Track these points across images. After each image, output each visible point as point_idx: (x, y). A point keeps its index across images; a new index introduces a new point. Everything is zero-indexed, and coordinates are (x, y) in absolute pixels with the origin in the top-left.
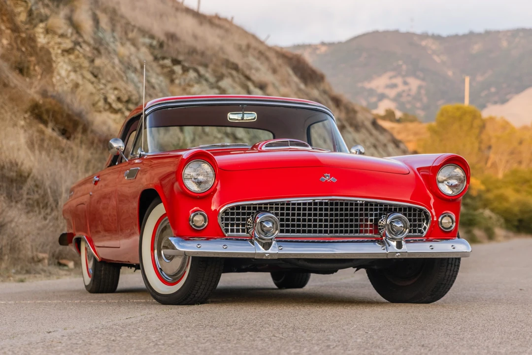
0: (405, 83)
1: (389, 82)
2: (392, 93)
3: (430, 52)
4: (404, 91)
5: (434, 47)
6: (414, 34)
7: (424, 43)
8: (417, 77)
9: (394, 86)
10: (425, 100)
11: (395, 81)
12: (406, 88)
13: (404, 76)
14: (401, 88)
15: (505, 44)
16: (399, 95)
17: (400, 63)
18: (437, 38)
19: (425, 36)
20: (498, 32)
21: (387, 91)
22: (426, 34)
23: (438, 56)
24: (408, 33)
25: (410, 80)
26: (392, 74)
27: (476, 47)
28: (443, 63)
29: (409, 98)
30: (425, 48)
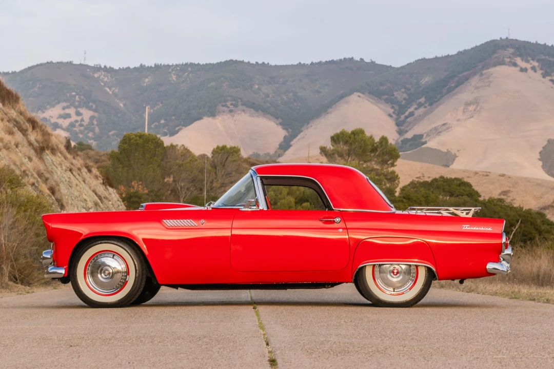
0: (78, 114)
1: (62, 112)
2: (65, 123)
3: (102, 84)
4: (76, 121)
5: (106, 79)
6: (87, 66)
7: (96, 75)
8: (90, 108)
9: (68, 116)
10: (97, 130)
11: (67, 111)
12: (79, 118)
13: (76, 107)
14: (74, 118)
15: (174, 78)
16: (72, 125)
17: (74, 94)
18: (109, 70)
19: (97, 69)
20: (168, 66)
21: (60, 121)
22: (98, 66)
23: (110, 88)
24: (81, 65)
25: (83, 111)
26: (65, 104)
27: (147, 80)
28: (116, 95)
29: (82, 128)
30: (97, 80)
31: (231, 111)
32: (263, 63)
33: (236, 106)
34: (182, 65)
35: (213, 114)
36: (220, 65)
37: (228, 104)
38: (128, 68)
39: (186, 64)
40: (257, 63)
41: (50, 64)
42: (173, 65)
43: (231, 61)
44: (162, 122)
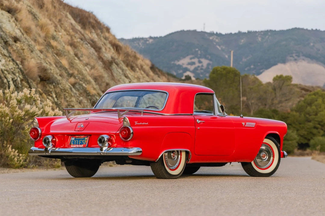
0: (200, 62)
1: (190, 61)
2: (192, 68)
3: (215, 43)
4: (199, 67)
5: (217, 40)
6: (205, 33)
7: (211, 38)
8: (207, 59)
9: (193, 63)
11: (193, 60)
12: (200, 65)
13: (199, 58)
14: (197, 64)
15: (260, 39)
16: (196, 69)
17: (197, 49)
18: (219, 35)
19: (212, 34)
20: (256, 32)
21: (189, 67)
22: (212, 33)
23: (220, 46)
24: (202, 32)
25: (203, 60)
26: (192, 56)
27: (242, 41)
28: (223, 50)
29: (202, 71)
30: (212, 41)
31: (295, 60)
32: (316, 29)
33: (298, 56)
34: (265, 31)
35: (284, 62)
36: (288, 31)
37: (294, 55)
38: (231, 34)
39: (267, 31)
40: (312, 29)
41: (182, 32)
42: (259, 32)
43: (296, 28)
44: (252, 67)
